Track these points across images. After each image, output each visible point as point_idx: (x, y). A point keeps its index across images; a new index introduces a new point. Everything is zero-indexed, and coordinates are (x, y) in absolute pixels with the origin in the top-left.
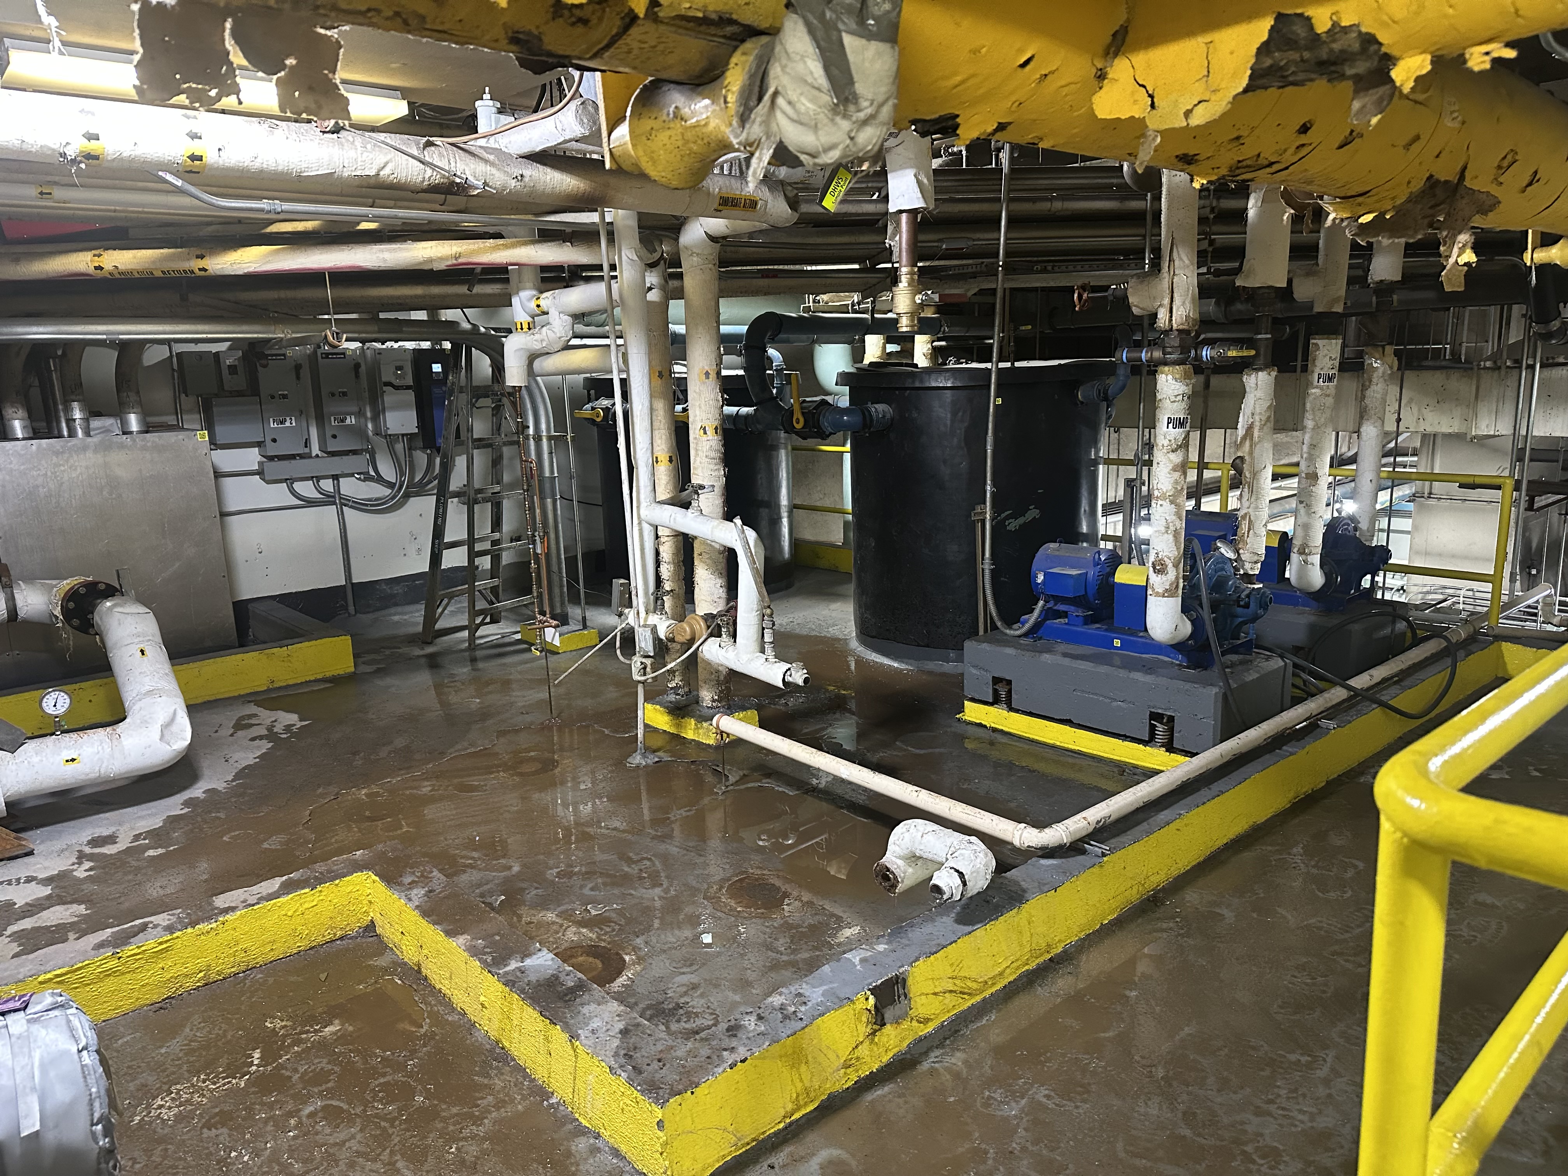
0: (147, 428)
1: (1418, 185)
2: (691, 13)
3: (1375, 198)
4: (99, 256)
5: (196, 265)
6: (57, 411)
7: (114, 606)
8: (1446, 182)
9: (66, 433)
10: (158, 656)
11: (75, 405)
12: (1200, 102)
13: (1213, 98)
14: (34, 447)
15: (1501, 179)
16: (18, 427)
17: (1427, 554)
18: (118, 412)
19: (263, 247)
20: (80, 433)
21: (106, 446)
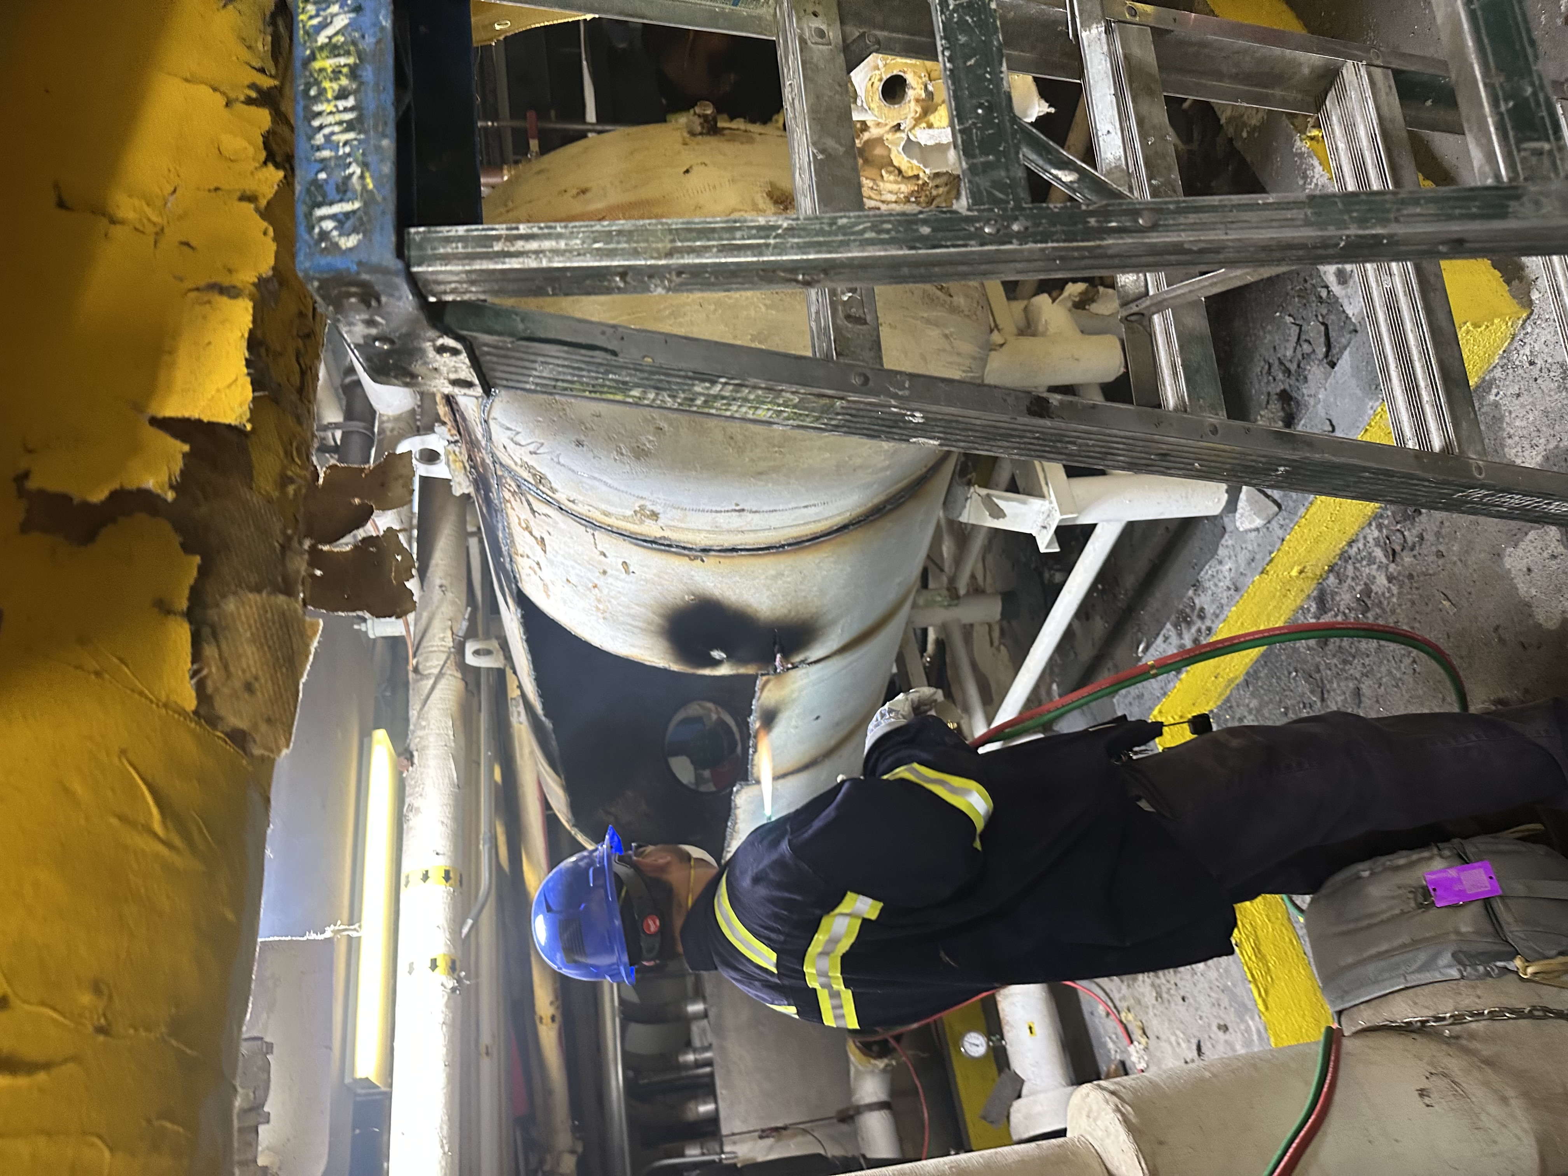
0: (699, 995)
6: (687, 1078)
9: (707, 1070)
11: (682, 1059)
14: (724, 1092)
16: (705, 1108)
18: (687, 1021)
20: (708, 1055)
21: (719, 1030)
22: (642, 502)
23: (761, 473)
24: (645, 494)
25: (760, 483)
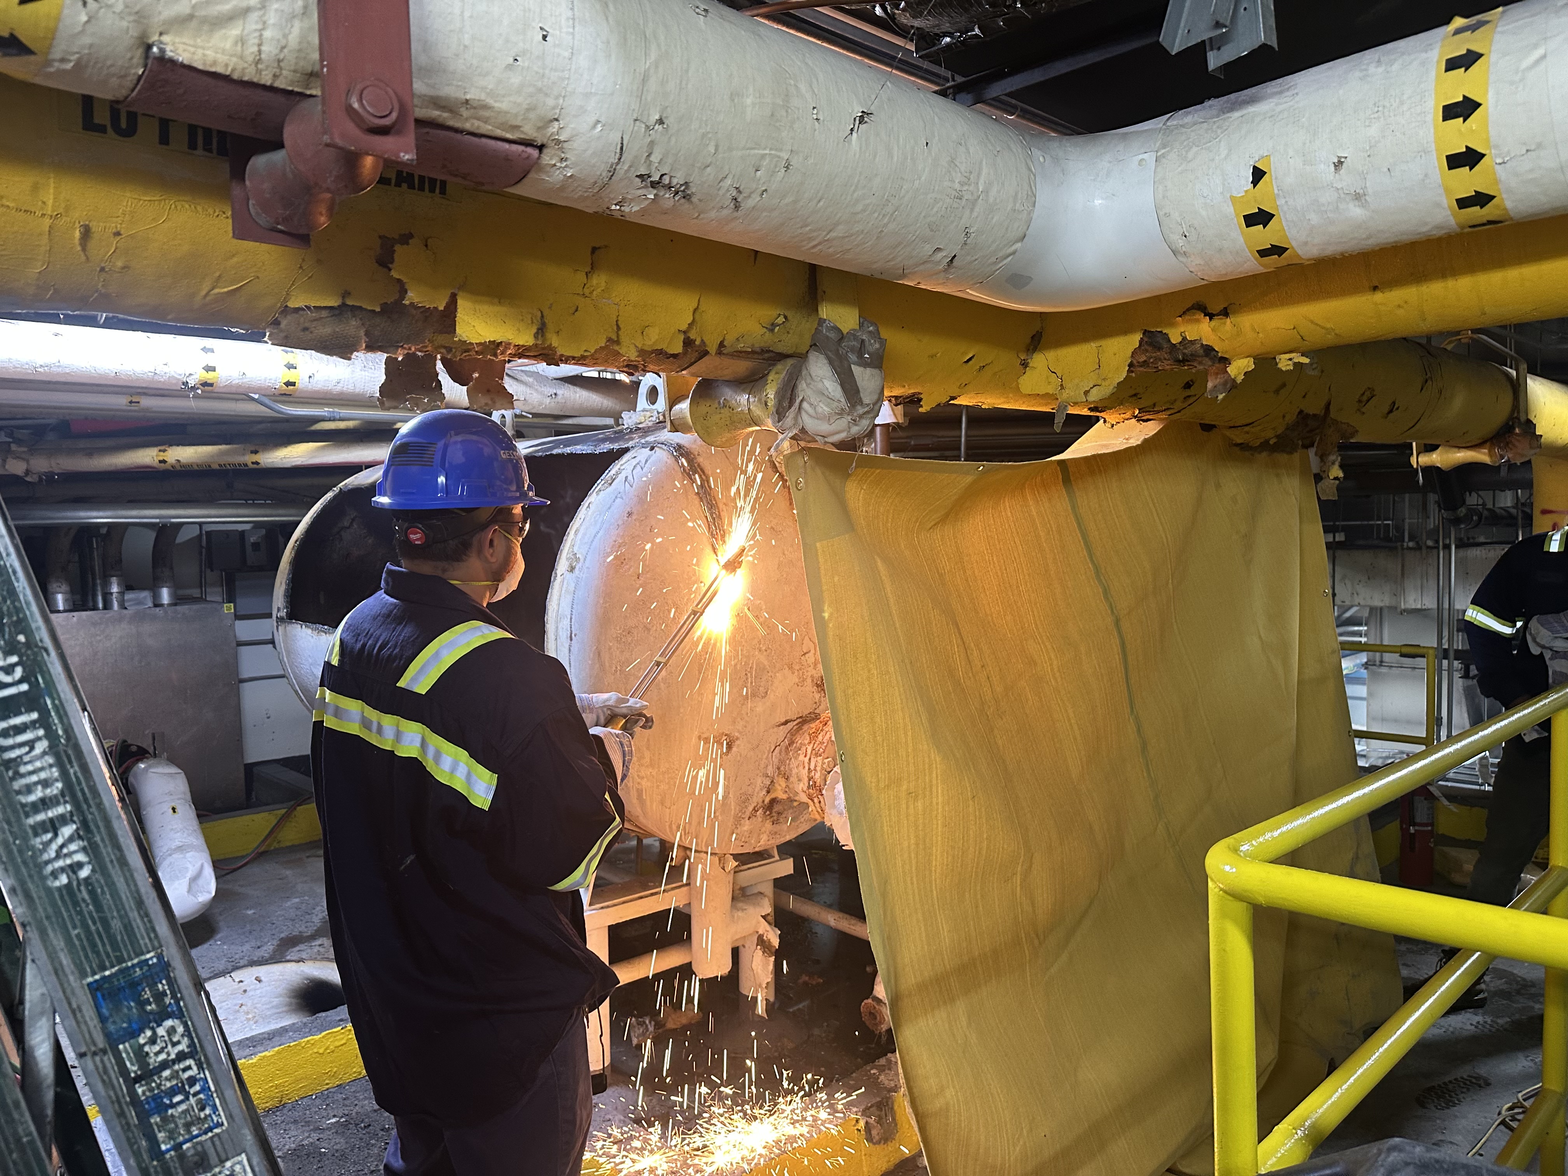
0: (178, 600)
1: (1291, 418)
2: (744, 350)
3: (1259, 428)
4: (164, 451)
5: (249, 459)
6: (94, 585)
7: (150, 767)
8: (1315, 415)
9: (101, 605)
10: (187, 812)
11: (114, 580)
12: (1094, 386)
13: (1103, 384)
14: (75, 619)
15: (1364, 410)
16: (60, 600)
17: (1383, 720)
18: (154, 588)
19: (311, 444)
20: (116, 605)
21: (140, 618)
22: (582, 560)
23: (599, 655)
24: (587, 564)
25: (591, 655)
